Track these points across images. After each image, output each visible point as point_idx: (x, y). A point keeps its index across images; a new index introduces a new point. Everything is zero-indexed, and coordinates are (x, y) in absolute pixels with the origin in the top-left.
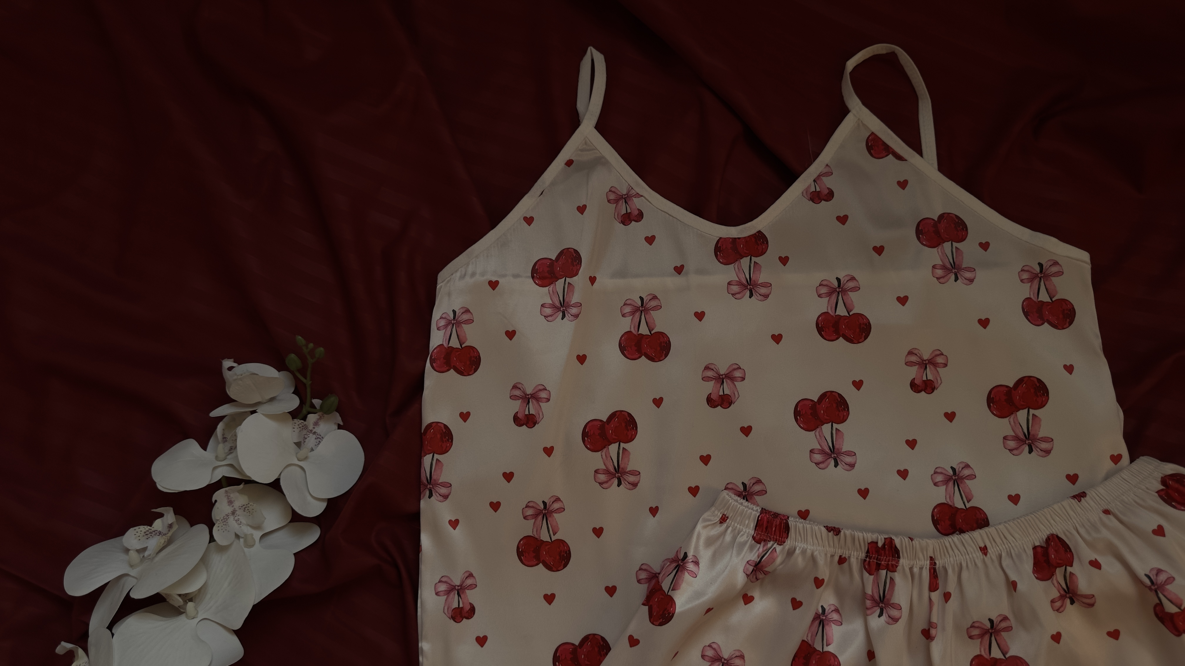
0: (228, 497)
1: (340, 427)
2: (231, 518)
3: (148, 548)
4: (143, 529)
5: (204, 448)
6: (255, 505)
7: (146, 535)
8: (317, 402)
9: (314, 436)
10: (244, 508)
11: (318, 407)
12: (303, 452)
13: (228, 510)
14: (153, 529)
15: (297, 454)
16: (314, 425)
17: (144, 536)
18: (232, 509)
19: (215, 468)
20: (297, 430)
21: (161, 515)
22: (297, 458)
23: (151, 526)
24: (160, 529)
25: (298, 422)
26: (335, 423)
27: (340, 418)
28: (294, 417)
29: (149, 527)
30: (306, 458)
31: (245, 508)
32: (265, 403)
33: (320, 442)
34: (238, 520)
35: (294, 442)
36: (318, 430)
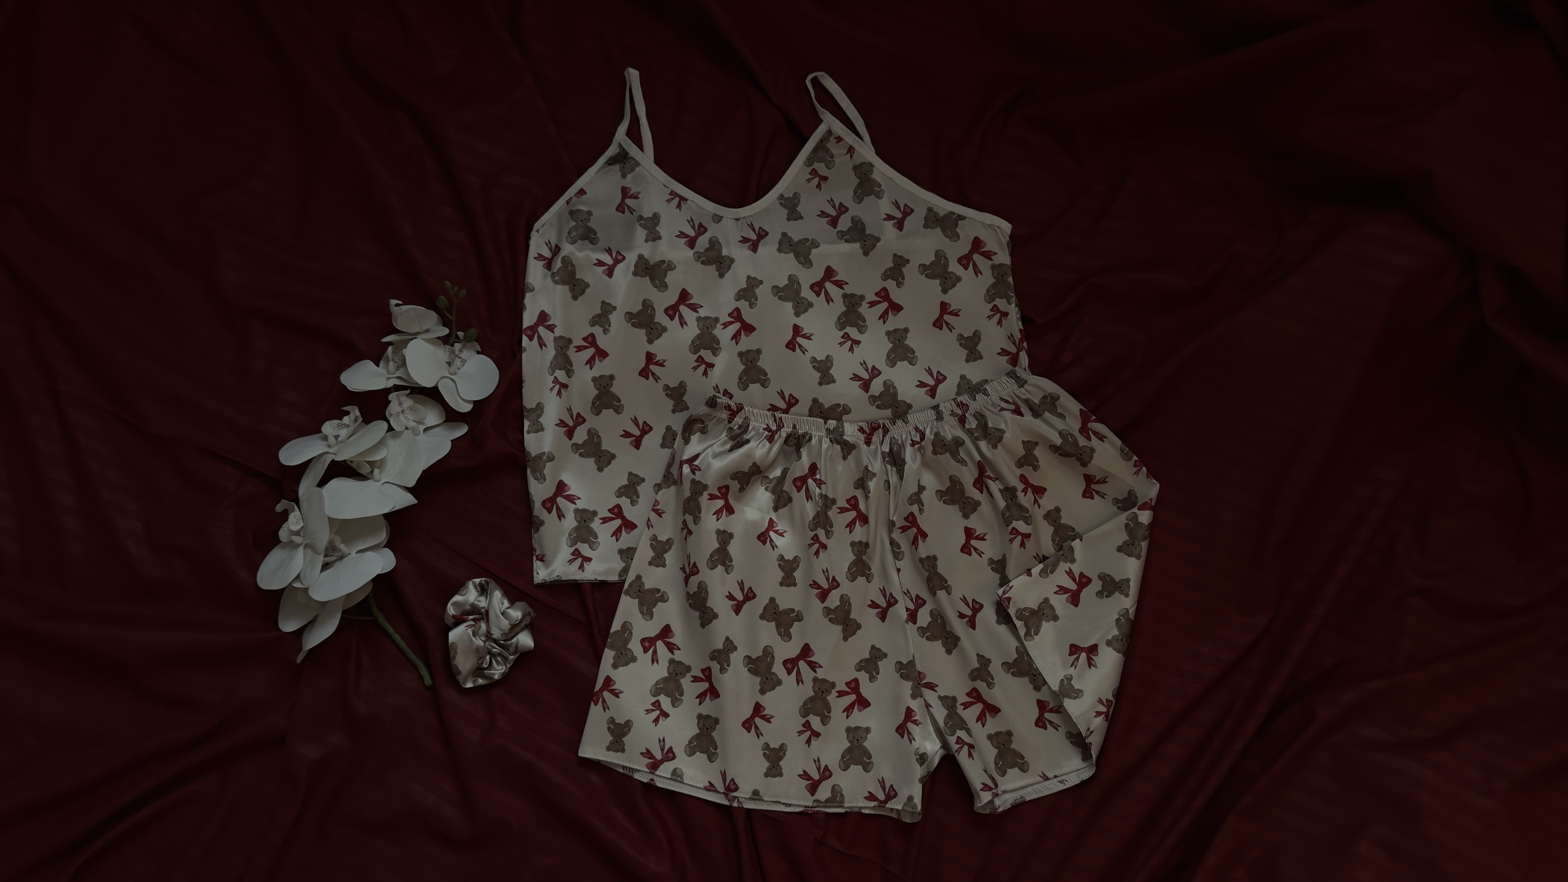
0: (399, 400)
1: (478, 353)
2: (402, 415)
3: (341, 436)
4: (336, 422)
5: (378, 366)
6: (419, 405)
7: (338, 426)
8: (460, 334)
9: (460, 360)
11: (461, 337)
12: (453, 368)
13: (399, 409)
14: (343, 423)
15: (448, 370)
16: (459, 352)
17: (336, 427)
18: (402, 409)
19: (388, 379)
20: (448, 353)
22: (449, 373)
23: (341, 420)
24: (348, 423)
25: (448, 347)
26: (475, 351)
27: (479, 346)
28: (445, 344)
30: (455, 374)
31: (411, 409)
32: (422, 333)
33: (464, 364)
34: (406, 417)
35: (447, 361)
36: (462, 355)
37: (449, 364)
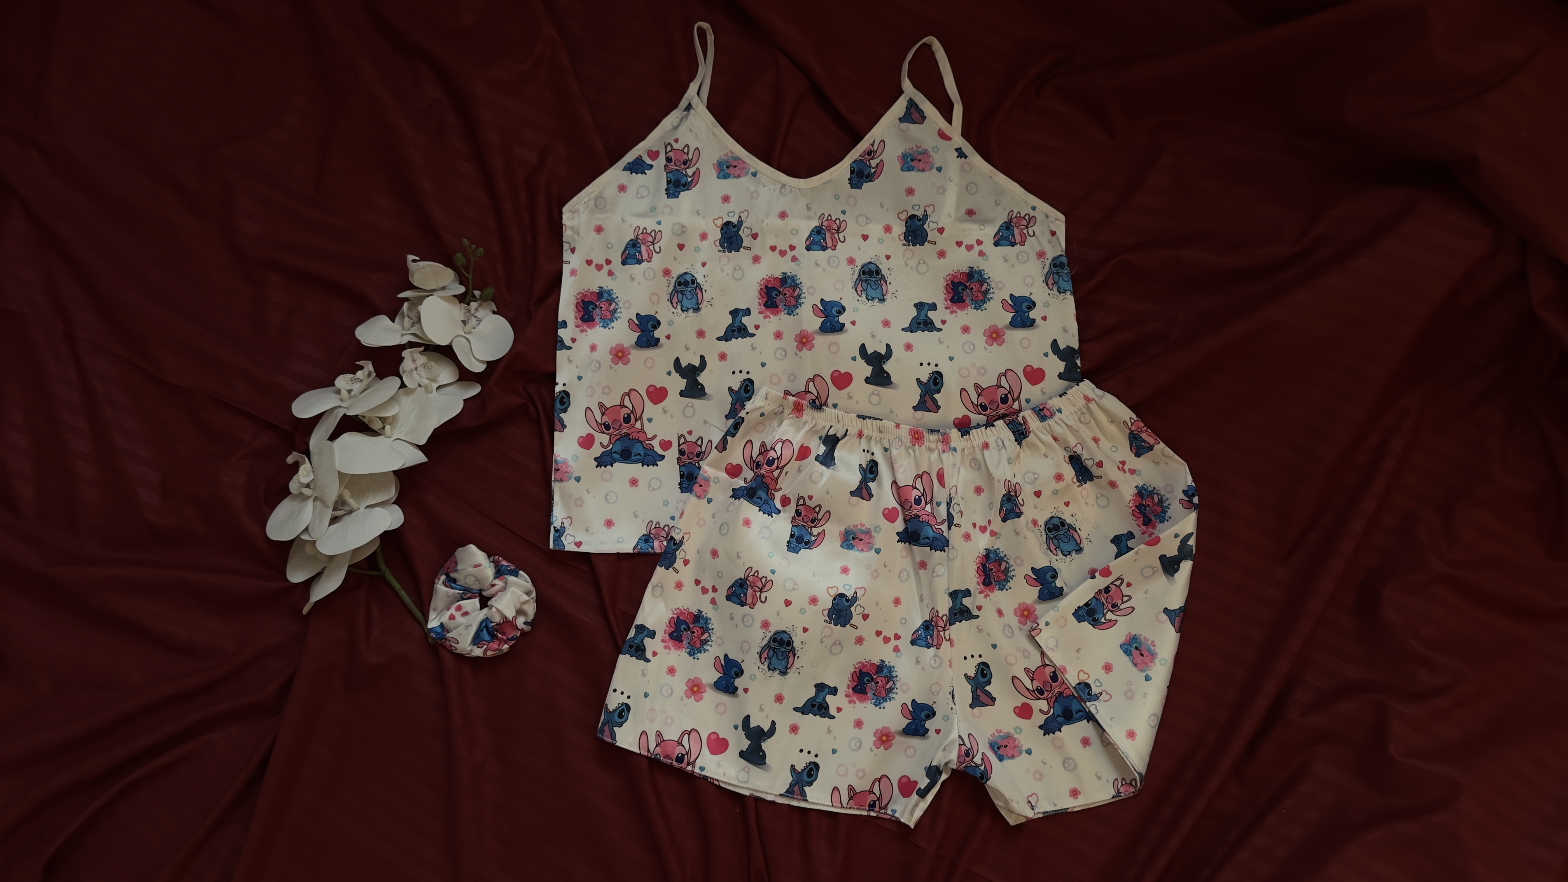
0: (412, 356)
1: (494, 313)
2: (415, 372)
3: (353, 391)
4: (350, 376)
5: (393, 321)
6: (433, 363)
7: (352, 380)
8: (477, 293)
9: (475, 319)
10: (425, 366)
11: (478, 297)
12: (469, 327)
13: (413, 366)
14: (356, 377)
15: (463, 329)
16: (475, 310)
17: (350, 381)
18: (415, 366)
19: (403, 335)
20: (463, 311)
21: (361, 368)
22: (464, 332)
23: (355, 374)
24: (361, 378)
25: (464, 305)
26: (491, 310)
27: (494, 306)
28: (460, 302)
29: (354, 375)
30: (470, 333)
32: (438, 290)
33: (479, 323)
34: (420, 374)
35: (462, 320)
36: (478, 314)
37: (464, 322)
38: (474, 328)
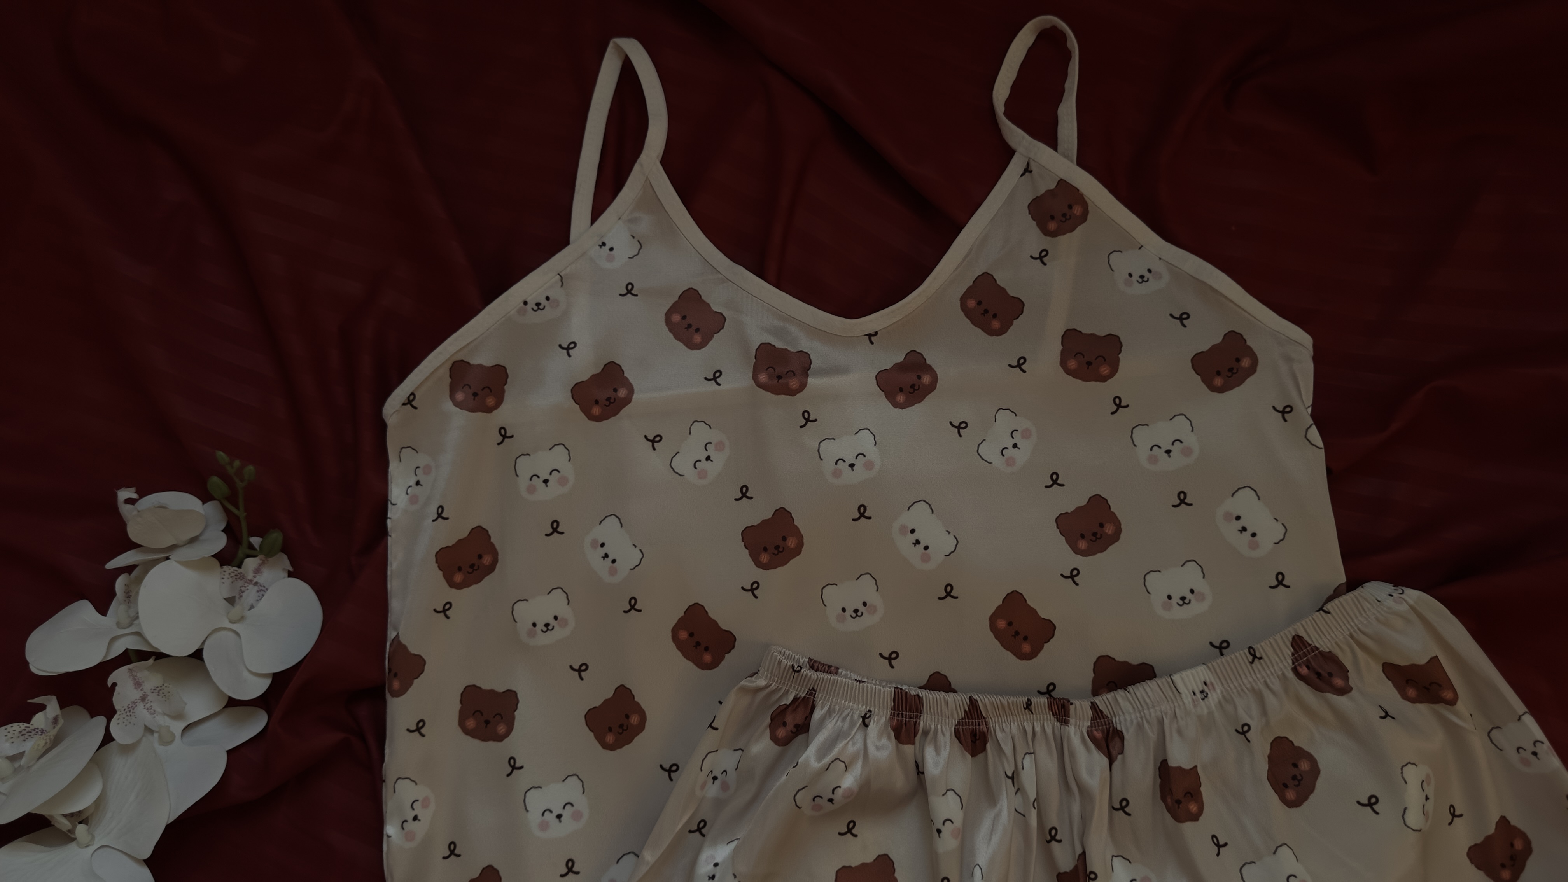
0: (133, 677)
1: (290, 574)
2: (141, 706)
4: (18, 727)
5: (103, 610)
6: (171, 686)
8: (256, 541)
9: (256, 588)
12: (236, 611)
13: (136, 695)
14: (32, 727)
15: (228, 613)
16: (254, 573)
17: (19, 737)
18: (140, 694)
19: (114, 640)
20: (229, 581)
21: (42, 708)
22: (229, 619)
23: (29, 724)
24: (42, 726)
25: (229, 568)
26: (284, 569)
27: (287, 562)
28: (223, 564)
29: (24, 726)
30: (242, 619)
31: (159, 691)
32: (183, 546)
33: (263, 595)
34: (150, 708)
35: (225, 597)
36: (260, 579)
37: (231, 601)
38: (252, 607)
